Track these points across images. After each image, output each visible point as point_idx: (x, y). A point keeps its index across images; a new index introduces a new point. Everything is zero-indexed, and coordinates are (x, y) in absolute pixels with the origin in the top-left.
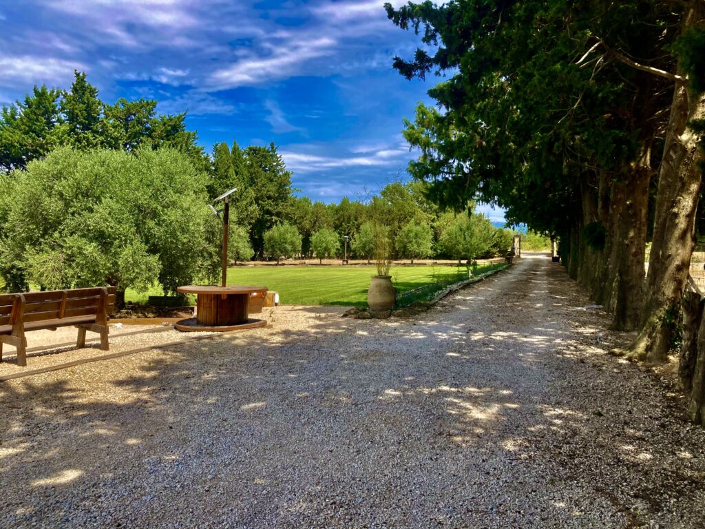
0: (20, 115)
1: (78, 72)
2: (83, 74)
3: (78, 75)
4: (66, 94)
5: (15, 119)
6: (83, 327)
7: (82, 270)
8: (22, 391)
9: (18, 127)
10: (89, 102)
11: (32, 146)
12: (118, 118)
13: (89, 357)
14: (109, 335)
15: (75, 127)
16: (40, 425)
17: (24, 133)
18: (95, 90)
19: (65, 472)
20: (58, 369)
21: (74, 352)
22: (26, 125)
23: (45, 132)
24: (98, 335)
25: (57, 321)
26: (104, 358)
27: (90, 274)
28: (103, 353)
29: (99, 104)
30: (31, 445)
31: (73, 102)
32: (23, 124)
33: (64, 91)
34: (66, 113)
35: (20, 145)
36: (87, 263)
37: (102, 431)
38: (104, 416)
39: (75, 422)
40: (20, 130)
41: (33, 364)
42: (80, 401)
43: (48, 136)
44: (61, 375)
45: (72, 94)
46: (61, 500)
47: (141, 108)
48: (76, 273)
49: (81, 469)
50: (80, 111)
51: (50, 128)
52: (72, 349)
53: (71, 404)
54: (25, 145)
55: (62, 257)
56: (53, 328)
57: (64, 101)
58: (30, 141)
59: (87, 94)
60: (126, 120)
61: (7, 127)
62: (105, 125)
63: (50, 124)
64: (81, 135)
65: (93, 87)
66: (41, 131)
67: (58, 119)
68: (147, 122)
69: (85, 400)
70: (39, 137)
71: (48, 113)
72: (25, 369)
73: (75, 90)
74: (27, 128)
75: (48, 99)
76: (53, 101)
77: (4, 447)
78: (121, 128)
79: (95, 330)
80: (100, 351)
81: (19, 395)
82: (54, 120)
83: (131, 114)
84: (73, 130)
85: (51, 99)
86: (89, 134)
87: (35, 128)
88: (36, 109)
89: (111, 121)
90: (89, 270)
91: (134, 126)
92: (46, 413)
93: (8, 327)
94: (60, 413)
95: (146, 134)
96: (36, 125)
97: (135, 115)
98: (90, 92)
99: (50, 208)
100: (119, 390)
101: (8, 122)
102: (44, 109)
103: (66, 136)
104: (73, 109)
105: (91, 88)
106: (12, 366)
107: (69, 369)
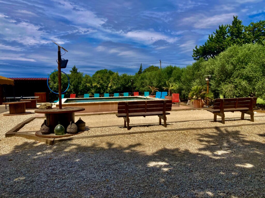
0: (214, 37)
1: (234, 16)
2: (237, 16)
3: (234, 17)
4: (230, 26)
5: (213, 39)
6: (243, 112)
7: (240, 91)
8: (225, 132)
9: (214, 41)
10: (238, 27)
11: (218, 47)
12: (250, 31)
13: (247, 124)
14: (254, 116)
15: (233, 37)
16: (233, 145)
17: (216, 43)
18: (241, 21)
19: (247, 164)
20: (236, 126)
21: (240, 121)
22: (216, 40)
23: (223, 42)
24: (250, 116)
25: (234, 109)
26: (253, 125)
27: (243, 92)
28: (252, 123)
29: (243, 27)
30: (232, 151)
31: (232, 28)
32: (215, 40)
33: (229, 25)
34: (230, 33)
35: (215, 47)
36: (243, 88)
37: (258, 152)
38: (257, 147)
39: (246, 147)
40: (214, 42)
41: (227, 124)
42: (246, 139)
43: (224, 43)
44: (237, 129)
45: (232, 25)
46: (248, 174)
47: (260, 25)
48: (238, 92)
49: (253, 164)
50: (235, 31)
51: (224, 40)
52: (239, 120)
53: (243, 140)
54: (216, 47)
55: (233, 86)
56: (233, 111)
57: (229, 28)
58: (218, 45)
59: (238, 24)
60: (254, 31)
61: (210, 42)
62: (245, 34)
63: (224, 38)
64: (236, 40)
65: (240, 21)
66: (221, 41)
67: (227, 35)
68: (263, 30)
69: (248, 139)
70: (220, 43)
71: (224, 34)
72: (225, 125)
73: (233, 23)
74: (217, 41)
75: (224, 29)
76: (226, 30)
77: (223, 150)
78: (251, 34)
79: (248, 114)
80: (251, 122)
81: (224, 133)
82: (226, 36)
83: (255, 28)
84: (232, 39)
85: (225, 29)
86: (238, 39)
87: (219, 41)
88: (220, 33)
89: (247, 33)
90: (243, 91)
91: (257, 33)
92: (235, 141)
93: (219, 110)
94: (239, 142)
95: (262, 35)
96: (220, 39)
97: (257, 28)
98: (239, 22)
99: (228, 68)
100: (261, 137)
101: (210, 40)
102: (222, 33)
103: (230, 41)
104: (233, 31)
105: (239, 21)
106: (220, 123)
107: (240, 127)
